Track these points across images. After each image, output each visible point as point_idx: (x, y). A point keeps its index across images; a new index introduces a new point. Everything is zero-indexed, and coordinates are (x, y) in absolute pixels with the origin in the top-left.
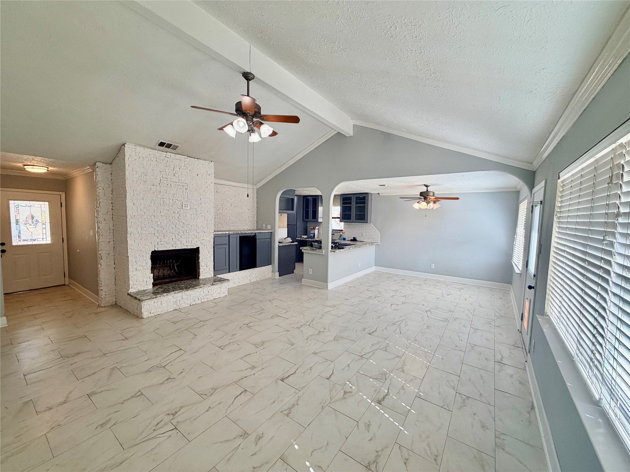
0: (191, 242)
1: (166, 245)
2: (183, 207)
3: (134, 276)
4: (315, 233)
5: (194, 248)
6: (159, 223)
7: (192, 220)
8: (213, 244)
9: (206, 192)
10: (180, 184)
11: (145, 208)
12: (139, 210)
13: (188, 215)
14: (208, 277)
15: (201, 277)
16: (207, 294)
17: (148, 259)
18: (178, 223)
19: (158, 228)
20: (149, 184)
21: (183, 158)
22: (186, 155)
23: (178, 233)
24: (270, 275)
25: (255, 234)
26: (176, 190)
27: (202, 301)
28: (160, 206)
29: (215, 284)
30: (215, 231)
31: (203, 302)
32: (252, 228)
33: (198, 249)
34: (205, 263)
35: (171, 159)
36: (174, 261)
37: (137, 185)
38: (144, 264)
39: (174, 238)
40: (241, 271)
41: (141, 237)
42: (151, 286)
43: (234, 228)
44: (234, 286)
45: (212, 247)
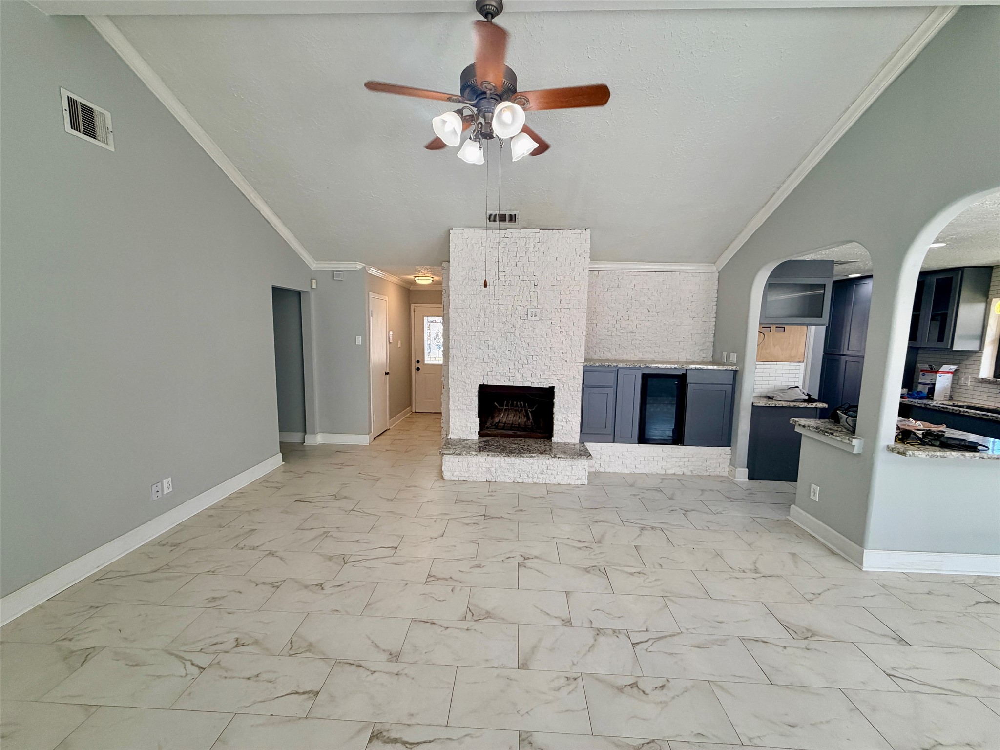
0: (539, 377)
1: (499, 377)
2: (529, 316)
3: (455, 417)
4: (934, 385)
5: (545, 387)
6: (491, 343)
7: (543, 339)
8: (581, 385)
9: (571, 288)
10: (526, 278)
11: (472, 320)
12: (465, 324)
13: (537, 331)
14: (569, 441)
15: (555, 439)
16: (545, 471)
17: (473, 395)
18: (519, 343)
19: (489, 350)
20: (479, 283)
21: (531, 234)
22: (537, 227)
23: (519, 359)
24: (724, 469)
25: (685, 372)
26: (518, 290)
27: (535, 481)
28: (492, 316)
29: (559, 458)
30: (586, 360)
31: (535, 483)
32: (697, 359)
33: (552, 389)
34: (565, 416)
35: (512, 240)
36: (527, 404)
37: (463, 287)
38: (467, 402)
39: (512, 367)
40: (640, 445)
41: (466, 363)
42: (476, 437)
43: (654, 357)
44: (623, 472)
45: (580, 389)
